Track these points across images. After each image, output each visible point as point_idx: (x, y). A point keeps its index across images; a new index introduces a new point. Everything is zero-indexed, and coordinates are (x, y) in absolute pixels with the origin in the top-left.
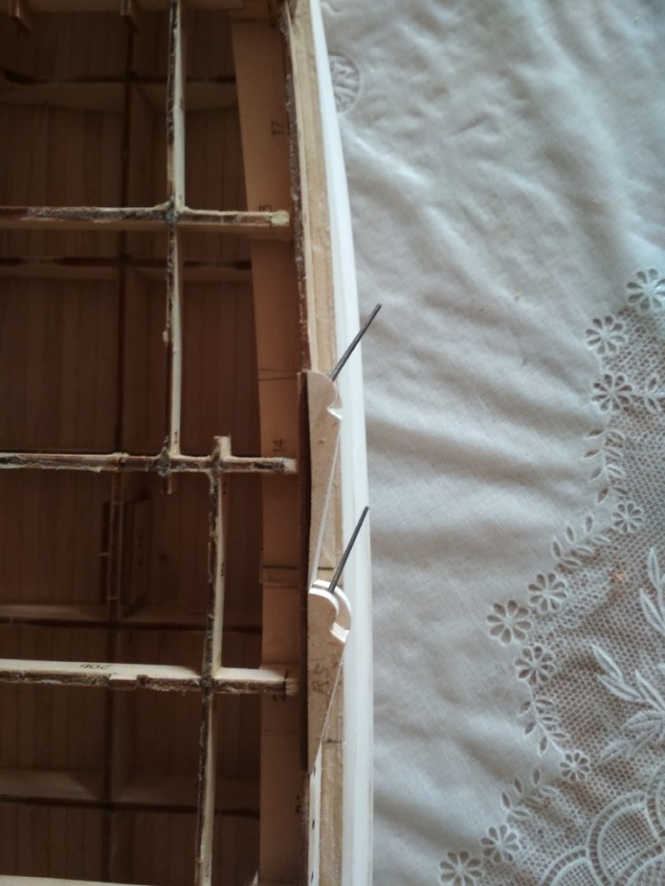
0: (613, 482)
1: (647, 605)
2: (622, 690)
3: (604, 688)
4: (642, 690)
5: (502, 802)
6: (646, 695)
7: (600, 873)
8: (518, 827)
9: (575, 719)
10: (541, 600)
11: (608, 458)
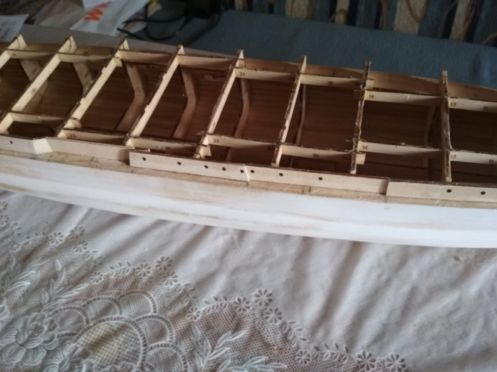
0: (322, 354)
1: (260, 359)
2: (223, 340)
3: (226, 332)
4: (221, 349)
5: (187, 283)
6: (218, 351)
7: (143, 318)
8: (174, 288)
9: (214, 318)
10: (270, 312)
11: (334, 354)
